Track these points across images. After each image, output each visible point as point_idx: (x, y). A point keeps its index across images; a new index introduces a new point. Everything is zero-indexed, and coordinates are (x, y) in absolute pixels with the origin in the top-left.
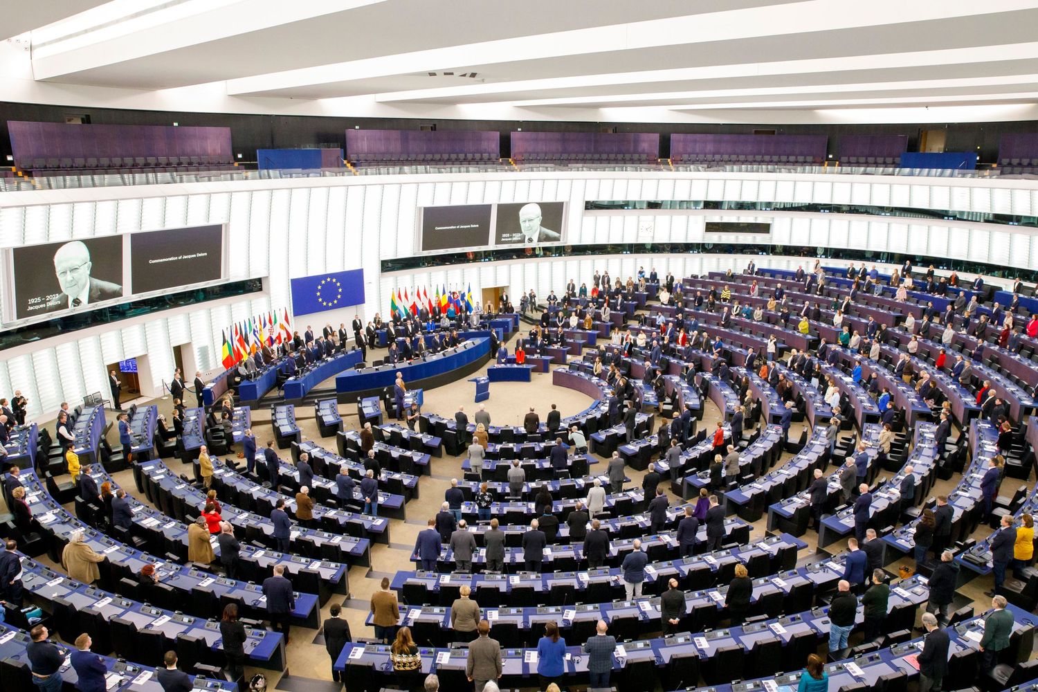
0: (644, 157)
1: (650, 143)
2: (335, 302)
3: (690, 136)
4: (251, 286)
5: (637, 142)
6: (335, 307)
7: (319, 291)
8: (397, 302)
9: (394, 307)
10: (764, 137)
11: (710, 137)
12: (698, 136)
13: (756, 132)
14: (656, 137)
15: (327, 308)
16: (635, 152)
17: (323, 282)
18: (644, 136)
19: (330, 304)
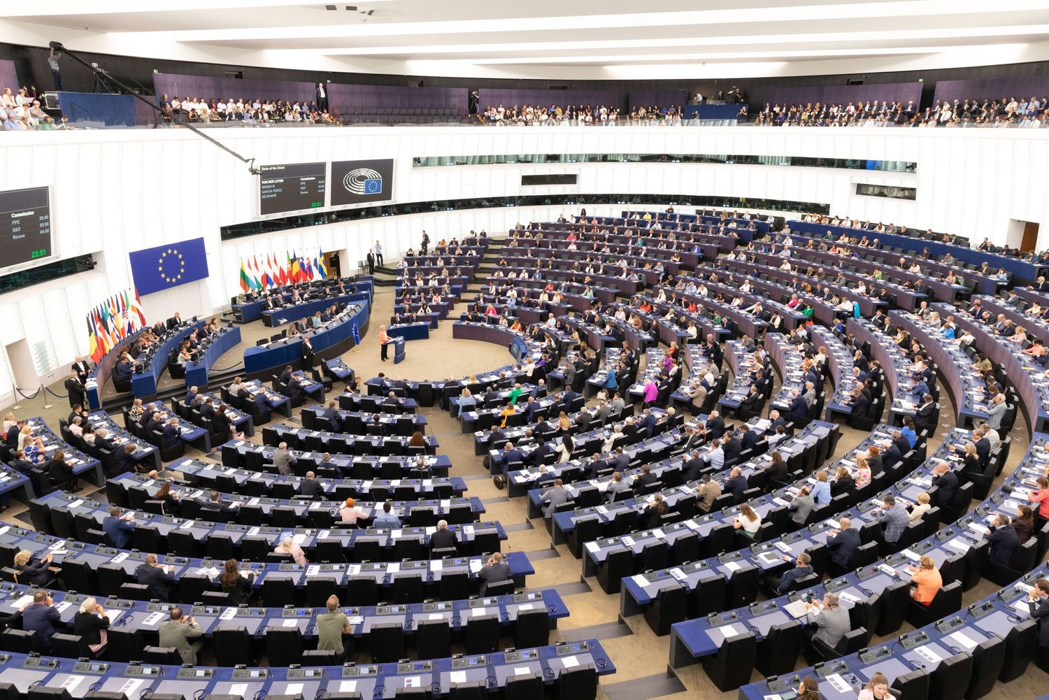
0: (455, 112)
1: (459, 99)
2: (179, 277)
3: (496, 92)
4: (84, 263)
5: (448, 96)
6: (179, 283)
7: (161, 265)
8: (248, 273)
9: (244, 278)
10: (562, 92)
11: (515, 92)
12: (504, 92)
13: (552, 88)
14: (465, 91)
15: (171, 285)
16: (447, 106)
17: (164, 255)
18: (455, 91)
19: (174, 280)
